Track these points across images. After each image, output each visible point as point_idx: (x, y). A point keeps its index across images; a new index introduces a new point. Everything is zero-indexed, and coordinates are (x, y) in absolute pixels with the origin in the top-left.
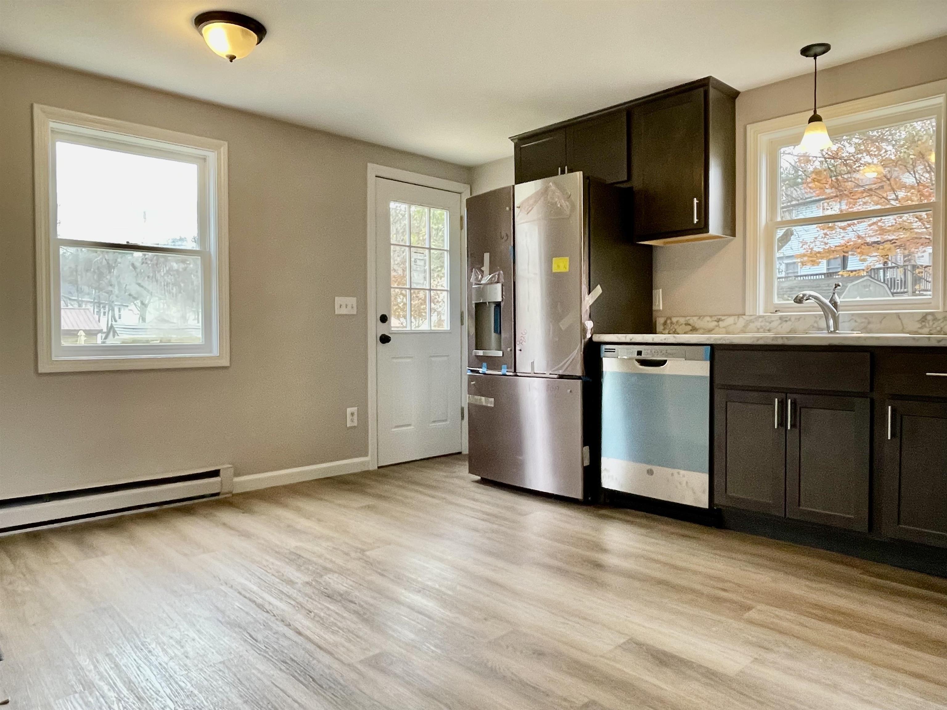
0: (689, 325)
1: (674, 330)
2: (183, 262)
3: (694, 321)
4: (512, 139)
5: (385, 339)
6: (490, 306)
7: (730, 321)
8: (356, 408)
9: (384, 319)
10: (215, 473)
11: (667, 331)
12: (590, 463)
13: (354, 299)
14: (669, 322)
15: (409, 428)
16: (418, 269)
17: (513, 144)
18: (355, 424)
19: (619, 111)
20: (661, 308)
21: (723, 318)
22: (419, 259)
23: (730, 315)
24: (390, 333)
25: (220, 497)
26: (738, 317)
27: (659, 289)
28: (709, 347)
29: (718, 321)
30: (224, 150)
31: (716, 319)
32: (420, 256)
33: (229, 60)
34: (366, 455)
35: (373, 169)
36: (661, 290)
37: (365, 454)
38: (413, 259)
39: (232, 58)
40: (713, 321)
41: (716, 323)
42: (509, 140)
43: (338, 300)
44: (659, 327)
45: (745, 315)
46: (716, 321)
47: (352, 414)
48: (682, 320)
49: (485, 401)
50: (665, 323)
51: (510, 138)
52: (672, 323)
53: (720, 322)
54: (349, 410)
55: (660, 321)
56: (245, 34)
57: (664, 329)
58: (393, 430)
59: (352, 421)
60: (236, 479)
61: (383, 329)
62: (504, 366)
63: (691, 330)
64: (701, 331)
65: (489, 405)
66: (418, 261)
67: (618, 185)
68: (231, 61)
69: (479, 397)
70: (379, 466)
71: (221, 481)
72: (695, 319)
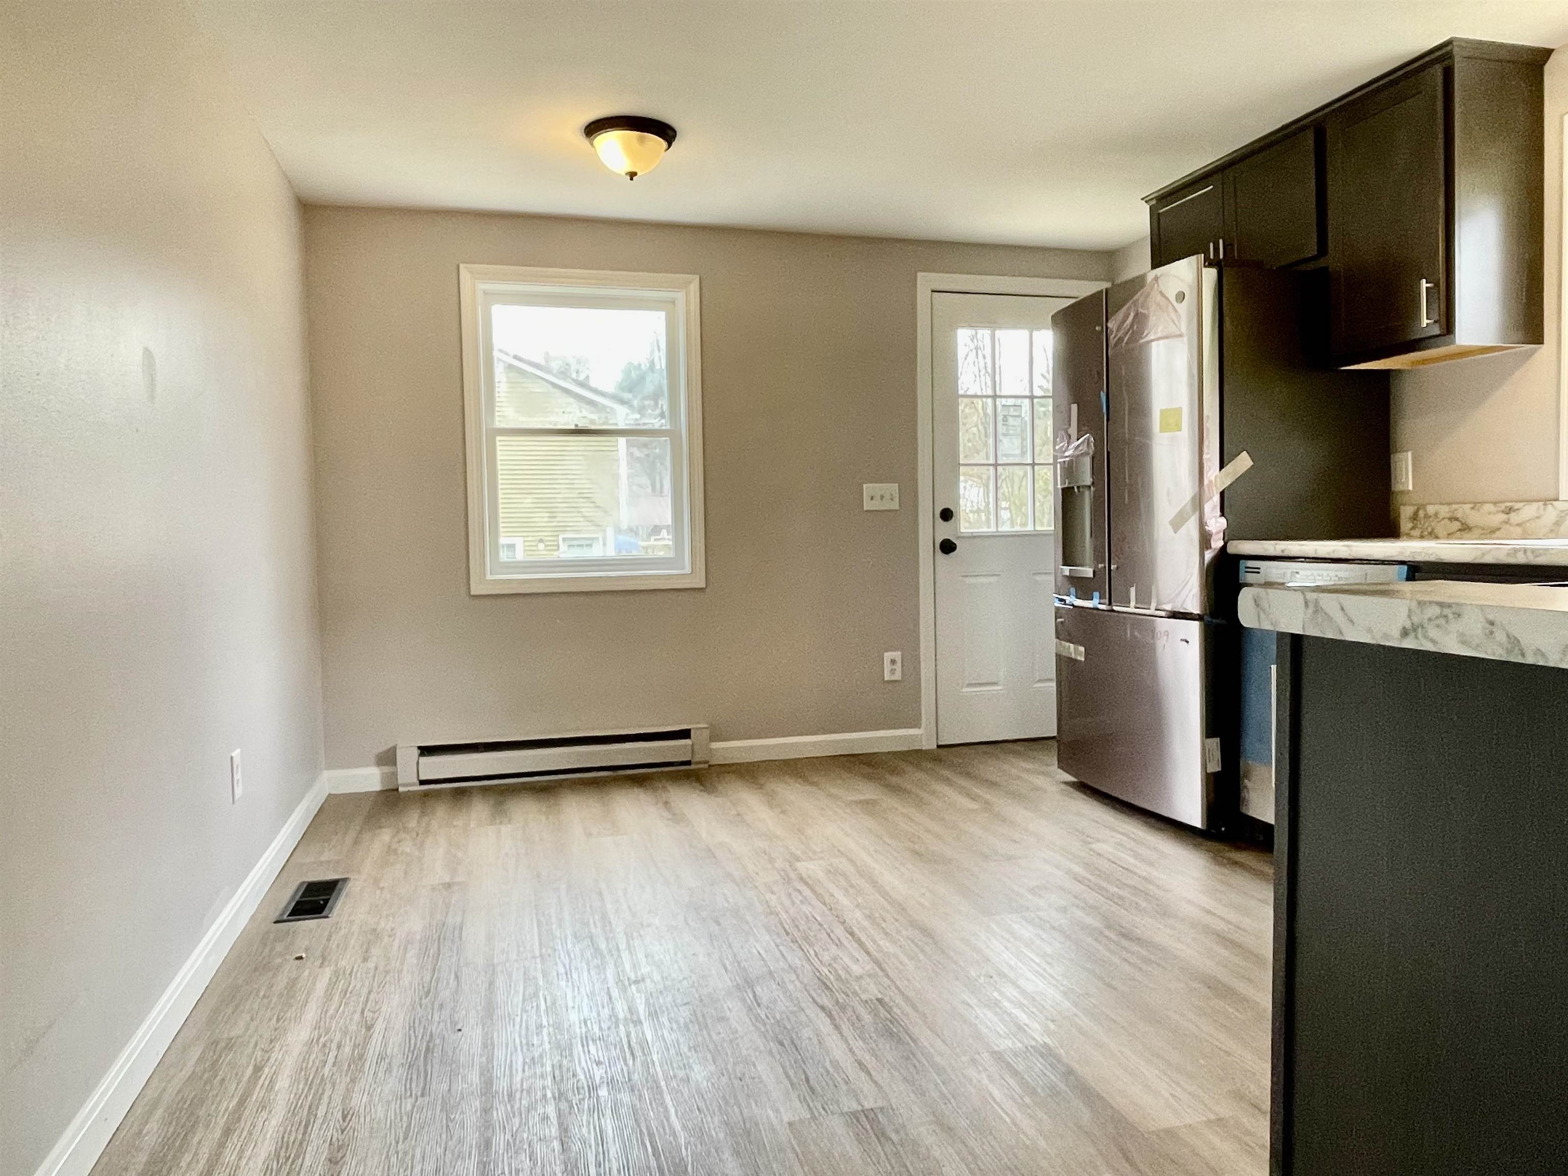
0: (1457, 519)
1: (1429, 530)
2: (645, 445)
3: (1464, 511)
4: (1146, 200)
5: (948, 547)
6: (1082, 494)
7: (1528, 511)
8: (899, 653)
9: (947, 515)
10: (685, 734)
11: (1416, 533)
12: (1222, 767)
13: (895, 486)
14: (1421, 513)
15: (996, 688)
16: (1011, 432)
17: (1148, 207)
18: (898, 676)
19: (1303, 129)
20: (1411, 488)
21: (1517, 506)
22: (1012, 416)
23: (1530, 501)
24: (958, 538)
25: (693, 767)
26: (1545, 505)
27: (1407, 451)
28: (1406, 567)
29: (1509, 510)
30: (694, 287)
31: (1503, 508)
32: (1015, 410)
33: (629, 178)
34: (917, 725)
35: (926, 281)
36: (1410, 454)
37: (915, 723)
38: (1000, 418)
39: (632, 175)
40: (1498, 512)
41: (1504, 517)
42: (1143, 202)
43: (868, 488)
44: (1405, 525)
45: (1557, 500)
46: (1503, 512)
47: (893, 662)
48: (1444, 511)
49: (1075, 649)
50: (1415, 517)
51: (1142, 199)
52: (1427, 516)
53: (1513, 514)
54: (888, 656)
55: (1406, 513)
56: (641, 141)
57: (1413, 528)
58: (965, 690)
59: (893, 672)
60: (715, 745)
61: (944, 531)
62: (1096, 594)
63: (1460, 530)
64: (1477, 532)
65: (1079, 658)
66: (1010, 419)
67: (1303, 267)
68: (632, 179)
69: (1067, 644)
70: (940, 743)
71: (693, 745)
72: (1467, 507)
